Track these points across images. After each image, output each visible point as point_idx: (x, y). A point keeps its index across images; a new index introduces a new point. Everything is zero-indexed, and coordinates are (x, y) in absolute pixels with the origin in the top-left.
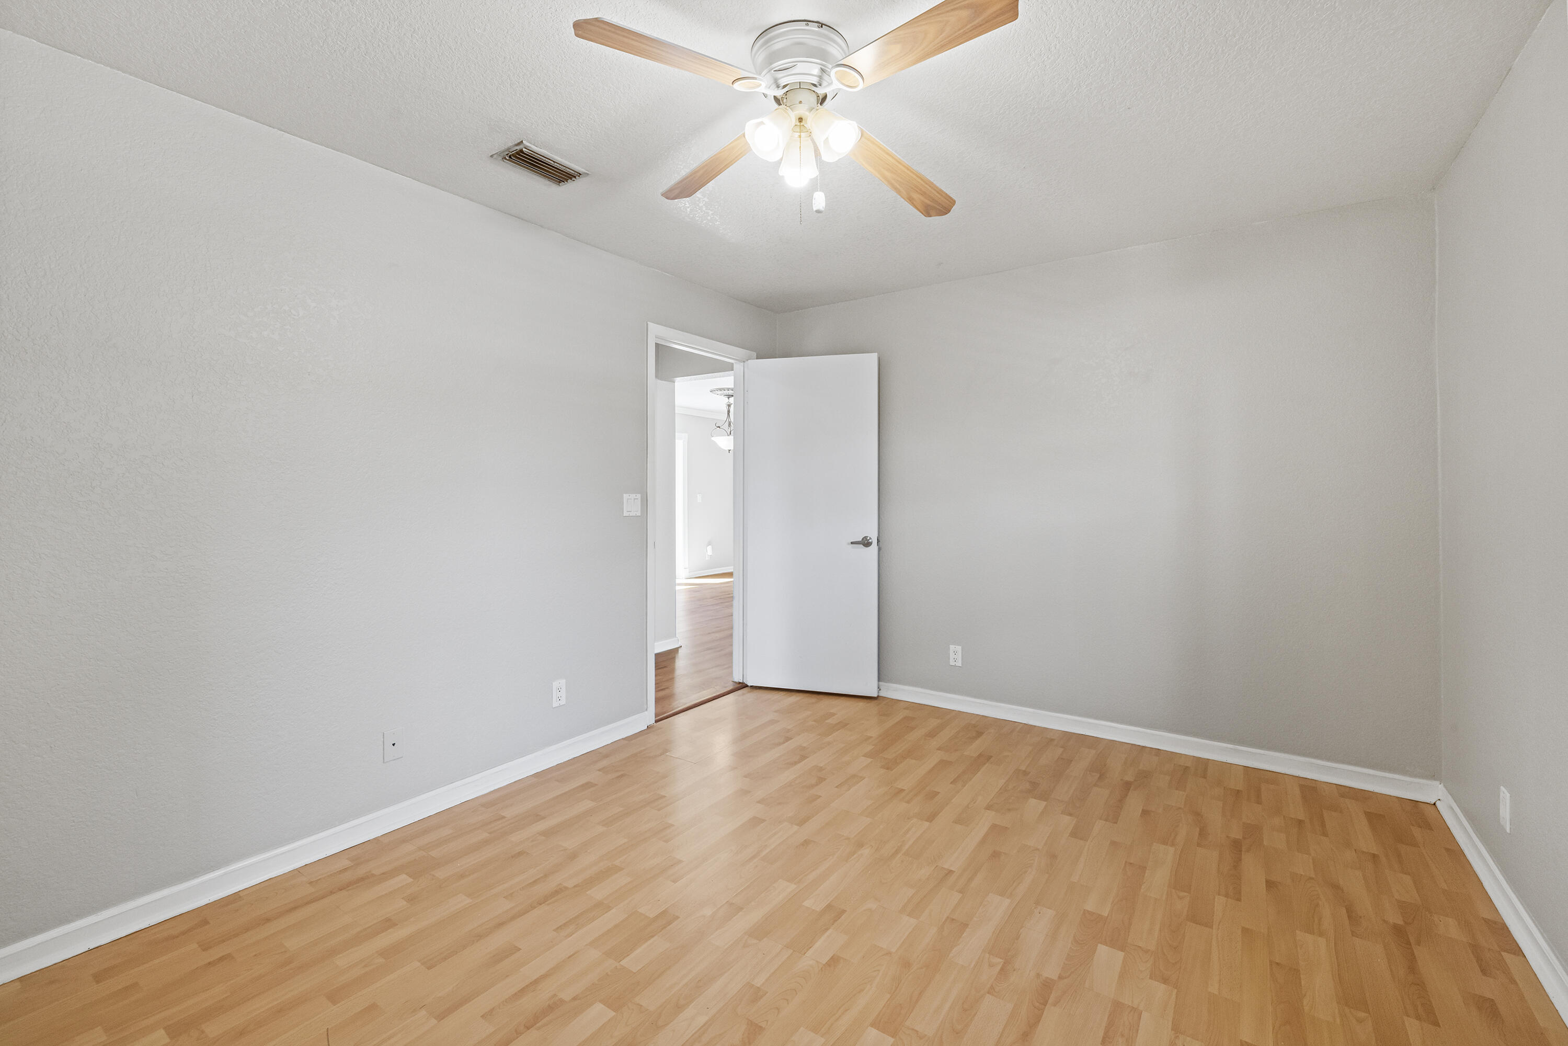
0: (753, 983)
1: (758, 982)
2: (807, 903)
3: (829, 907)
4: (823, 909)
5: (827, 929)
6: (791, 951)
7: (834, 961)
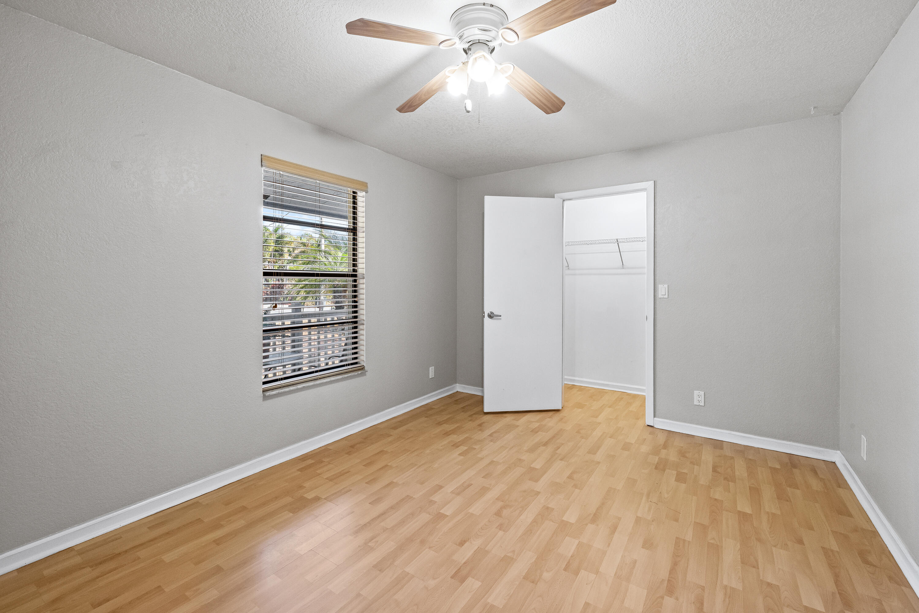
0: (504, 532)
1: (501, 533)
2: (478, 584)
3: (463, 581)
4: (466, 579)
5: (465, 563)
6: (486, 549)
7: (462, 543)
